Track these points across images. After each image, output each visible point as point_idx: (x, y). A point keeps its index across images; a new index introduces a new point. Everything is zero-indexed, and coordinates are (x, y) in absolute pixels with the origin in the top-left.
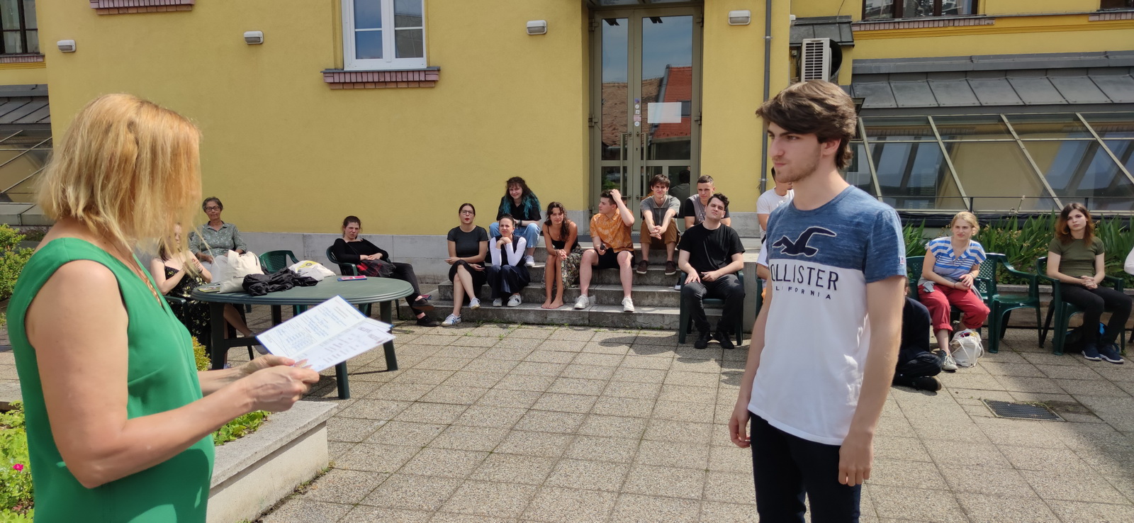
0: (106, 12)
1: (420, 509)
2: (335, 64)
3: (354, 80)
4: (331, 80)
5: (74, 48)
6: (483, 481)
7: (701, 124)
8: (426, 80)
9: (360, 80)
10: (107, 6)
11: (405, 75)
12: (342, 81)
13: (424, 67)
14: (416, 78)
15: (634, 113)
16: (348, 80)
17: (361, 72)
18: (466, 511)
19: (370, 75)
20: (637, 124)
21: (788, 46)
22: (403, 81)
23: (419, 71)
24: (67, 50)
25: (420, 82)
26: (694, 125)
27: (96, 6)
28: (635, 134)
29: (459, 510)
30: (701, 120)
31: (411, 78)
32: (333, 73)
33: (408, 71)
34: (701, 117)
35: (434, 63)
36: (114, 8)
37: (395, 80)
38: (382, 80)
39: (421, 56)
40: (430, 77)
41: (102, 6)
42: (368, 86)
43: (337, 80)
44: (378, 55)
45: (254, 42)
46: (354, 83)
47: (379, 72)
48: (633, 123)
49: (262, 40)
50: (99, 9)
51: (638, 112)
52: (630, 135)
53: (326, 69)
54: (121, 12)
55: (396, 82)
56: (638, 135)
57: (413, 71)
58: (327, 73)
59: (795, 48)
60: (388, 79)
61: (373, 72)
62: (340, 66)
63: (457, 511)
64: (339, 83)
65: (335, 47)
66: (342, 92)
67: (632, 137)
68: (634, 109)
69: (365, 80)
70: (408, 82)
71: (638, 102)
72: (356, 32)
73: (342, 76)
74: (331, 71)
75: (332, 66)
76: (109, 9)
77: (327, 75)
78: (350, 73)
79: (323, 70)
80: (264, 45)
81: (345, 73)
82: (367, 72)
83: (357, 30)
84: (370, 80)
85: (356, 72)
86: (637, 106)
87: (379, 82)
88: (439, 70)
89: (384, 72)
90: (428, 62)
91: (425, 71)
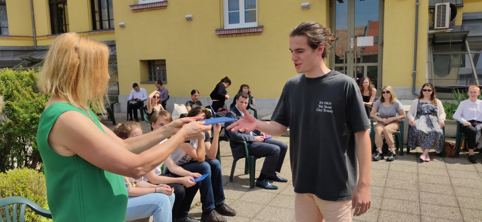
0: (136, 11)
1: (246, 217)
2: (221, 26)
3: (228, 33)
4: (218, 33)
5: (125, 25)
6: (275, 207)
7: (383, 46)
8: (257, 31)
9: (230, 33)
10: (136, 8)
11: (248, 30)
12: (223, 33)
13: (257, 26)
14: (253, 31)
15: (350, 42)
16: (225, 33)
17: (231, 30)
18: (265, 219)
19: (234, 31)
20: (352, 47)
21: (428, 7)
22: (247, 33)
23: (254, 28)
24: (122, 26)
25: (254, 32)
26: (379, 47)
27: (132, 8)
28: (351, 51)
29: (263, 218)
30: (383, 44)
31: (251, 31)
32: (220, 30)
33: (250, 28)
34: (383, 43)
35: (261, 24)
36: (139, 9)
37: (244, 32)
38: (239, 32)
39: (256, 21)
40: (259, 30)
41: (134, 9)
42: (234, 35)
43: (221, 34)
44: (238, 22)
45: (189, 19)
46: (228, 34)
47: (238, 29)
48: (350, 46)
49: (192, 18)
50: (133, 10)
51: (352, 41)
52: (349, 52)
53: (217, 29)
54: (141, 11)
55: (245, 33)
56: (352, 52)
57: (252, 28)
58: (217, 30)
59: (431, 9)
60: (241, 32)
61: (235, 29)
62: (222, 27)
63: (262, 219)
64: (222, 34)
65: (220, 20)
66: (223, 38)
67: (349, 53)
68: (351, 40)
69: (232, 33)
70: (250, 33)
71: (352, 37)
72: (229, 13)
73: (223, 31)
74: (219, 30)
75: (219, 28)
76: (137, 9)
77: (217, 31)
78: (226, 30)
79: (216, 29)
80: (193, 20)
81: (224, 30)
82: (233, 29)
83: (230, 12)
84: (234, 33)
85: (229, 30)
86: (352, 39)
87: (238, 33)
88: (263, 27)
89: (240, 29)
90: (258, 24)
91: (257, 28)
